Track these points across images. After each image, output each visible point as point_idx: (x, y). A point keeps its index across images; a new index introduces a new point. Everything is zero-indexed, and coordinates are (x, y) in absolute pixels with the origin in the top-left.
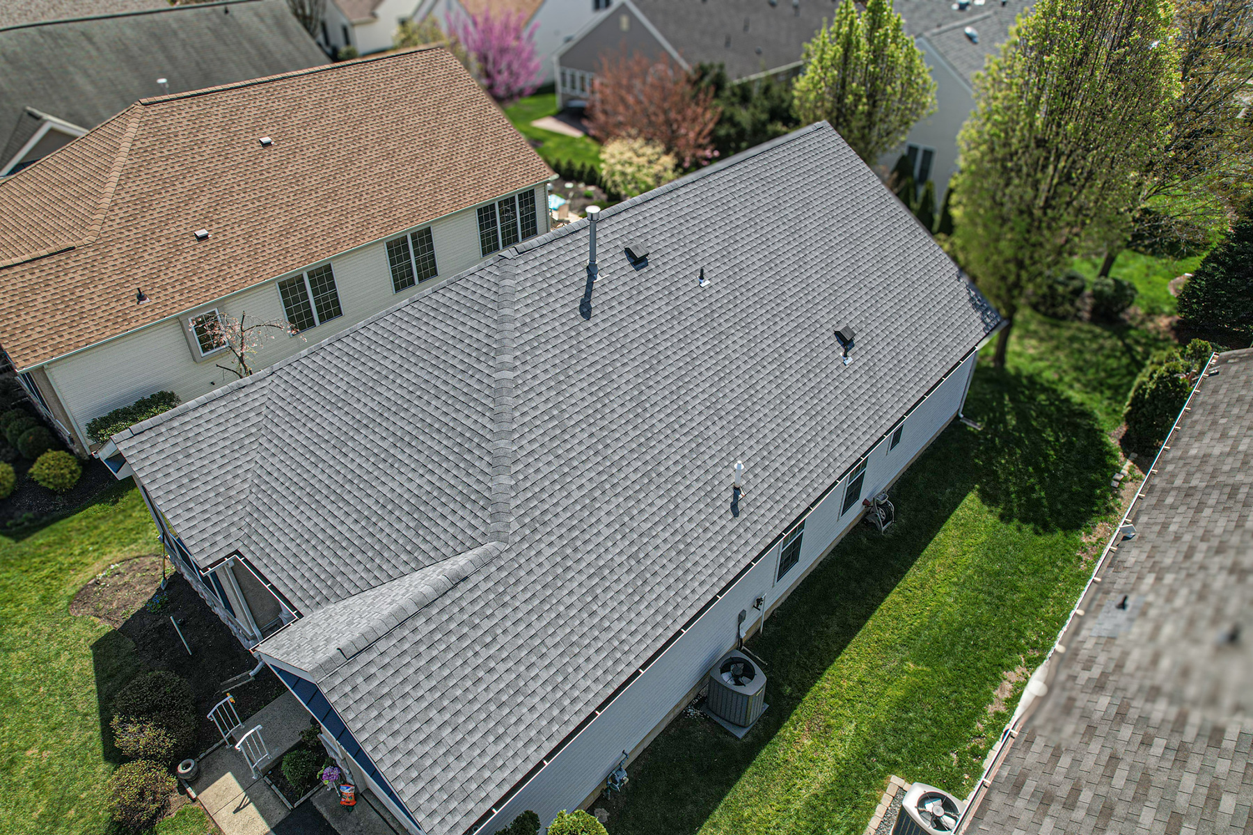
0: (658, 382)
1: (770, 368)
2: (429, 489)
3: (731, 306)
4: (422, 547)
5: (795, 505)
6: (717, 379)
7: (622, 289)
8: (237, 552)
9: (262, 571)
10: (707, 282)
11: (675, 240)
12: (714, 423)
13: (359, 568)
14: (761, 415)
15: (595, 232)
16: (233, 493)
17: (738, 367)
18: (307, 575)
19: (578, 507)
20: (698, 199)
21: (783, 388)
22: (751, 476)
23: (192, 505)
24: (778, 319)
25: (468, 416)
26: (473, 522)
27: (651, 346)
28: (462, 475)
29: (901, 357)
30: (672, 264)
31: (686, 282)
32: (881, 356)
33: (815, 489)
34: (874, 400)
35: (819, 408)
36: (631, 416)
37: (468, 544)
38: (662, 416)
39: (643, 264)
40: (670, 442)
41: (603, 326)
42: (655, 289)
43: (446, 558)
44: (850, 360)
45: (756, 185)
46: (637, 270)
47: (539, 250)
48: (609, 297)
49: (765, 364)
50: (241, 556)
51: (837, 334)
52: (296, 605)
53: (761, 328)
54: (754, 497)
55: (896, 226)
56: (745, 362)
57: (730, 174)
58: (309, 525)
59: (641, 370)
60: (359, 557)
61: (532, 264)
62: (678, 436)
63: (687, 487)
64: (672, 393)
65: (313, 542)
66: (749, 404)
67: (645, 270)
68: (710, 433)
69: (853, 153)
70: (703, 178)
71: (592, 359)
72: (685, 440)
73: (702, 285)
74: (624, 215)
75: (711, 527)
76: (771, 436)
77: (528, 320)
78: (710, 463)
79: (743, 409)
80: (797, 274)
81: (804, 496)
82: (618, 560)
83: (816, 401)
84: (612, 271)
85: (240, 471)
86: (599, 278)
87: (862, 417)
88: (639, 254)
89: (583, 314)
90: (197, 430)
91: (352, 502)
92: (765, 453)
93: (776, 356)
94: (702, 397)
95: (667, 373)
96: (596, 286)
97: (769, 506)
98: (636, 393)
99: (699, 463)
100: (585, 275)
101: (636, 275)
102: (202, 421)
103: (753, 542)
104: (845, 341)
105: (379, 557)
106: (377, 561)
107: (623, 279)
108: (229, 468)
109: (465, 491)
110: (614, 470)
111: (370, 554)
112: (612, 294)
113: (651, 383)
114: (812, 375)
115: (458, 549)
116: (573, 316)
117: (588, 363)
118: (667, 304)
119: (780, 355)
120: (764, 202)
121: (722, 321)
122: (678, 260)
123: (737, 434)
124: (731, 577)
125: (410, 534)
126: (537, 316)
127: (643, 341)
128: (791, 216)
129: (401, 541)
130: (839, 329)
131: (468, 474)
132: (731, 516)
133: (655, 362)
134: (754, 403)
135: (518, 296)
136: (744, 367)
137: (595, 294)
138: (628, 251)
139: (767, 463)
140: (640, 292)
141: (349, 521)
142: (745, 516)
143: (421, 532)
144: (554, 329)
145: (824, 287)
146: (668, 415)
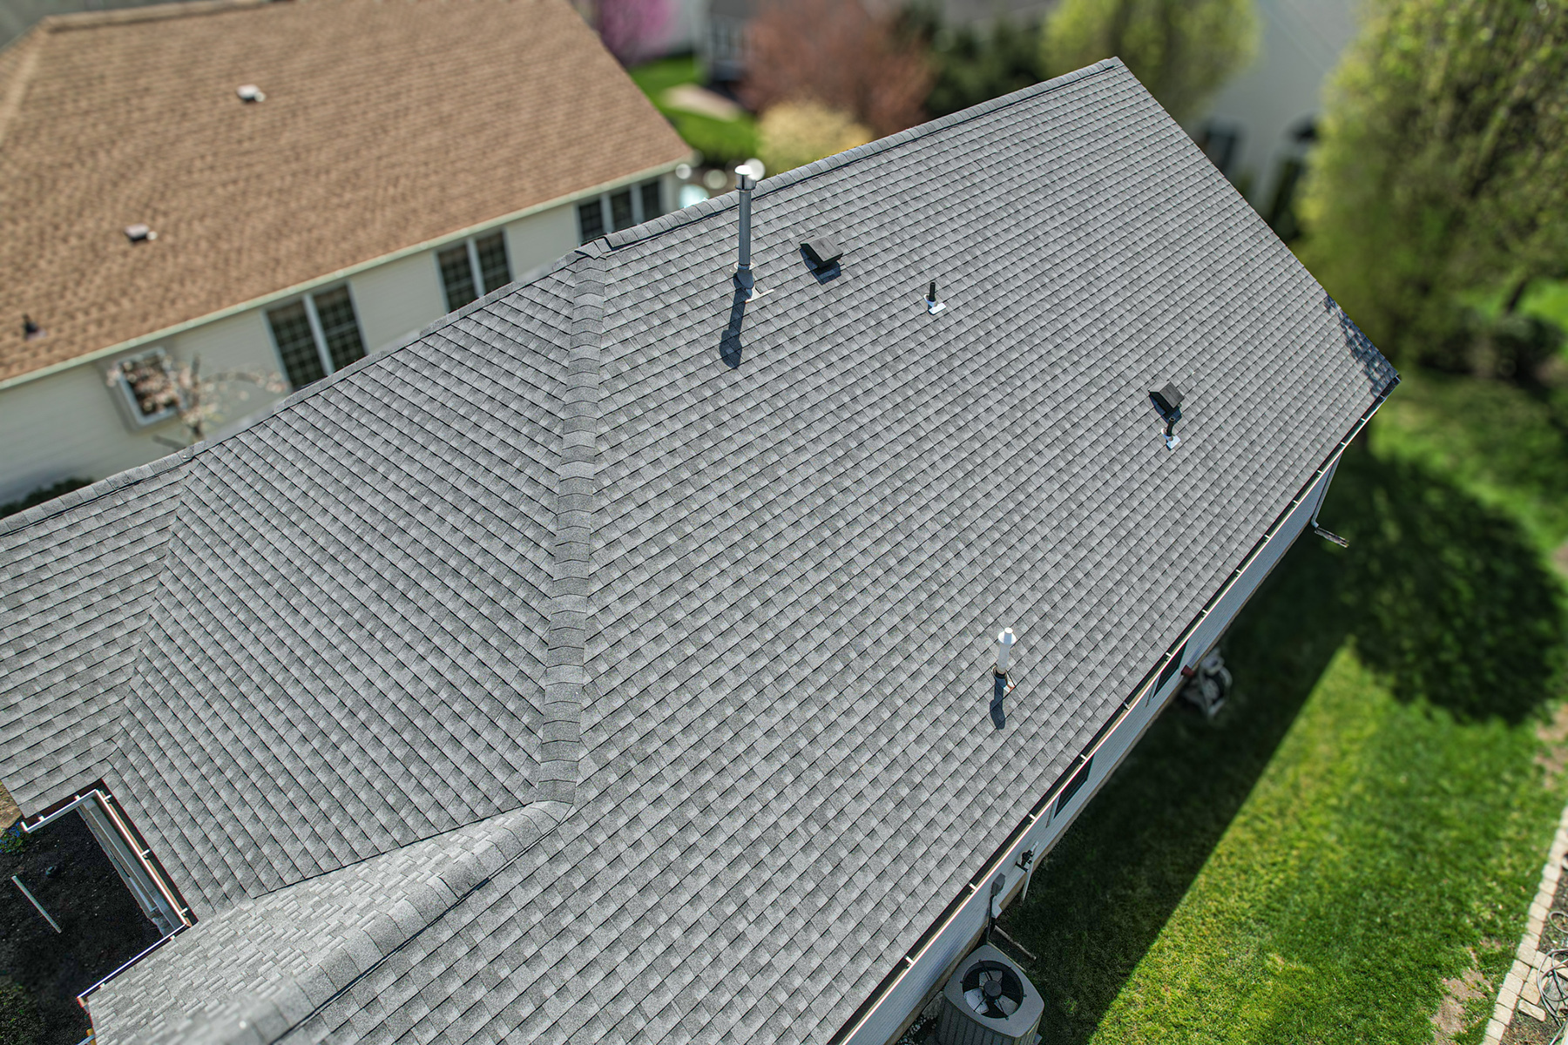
0: (859, 481)
1: (1049, 455)
2: (433, 685)
3: (981, 348)
4: (415, 800)
5: (1099, 702)
6: (960, 475)
7: (795, 315)
8: (100, 784)
9: (138, 823)
10: (941, 306)
11: (885, 234)
12: (957, 555)
13: (303, 832)
14: (1038, 538)
15: (749, 216)
16: (101, 673)
17: (996, 453)
18: (213, 837)
19: (712, 724)
20: (922, 168)
21: (1072, 490)
22: (1024, 651)
23: (16, 698)
24: (1058, 371)
25: (509, 547)
26: (508, 756)
27: (847, 415)
28: (492, 660)
29: (1254, 437)
30: (881, 273)
31: (906, 305)
32: (1223, 435)
33: (1132, 671)
34: (1217, 510)
35: (1132, 525)
36: (812, 544)
37: (497, 802)
38: (867, 543)
39: (832, 272)
40: (881, 591)
41: (761, 379)
42: (853, 316)
43: (456, 827)
44: (1175, 442)
45: (1015, 151)
46: (822, 282)
47: (649, 244)
48: (773, 329)
50: (107, 792)
51: (1154, 396)
52: (187, 896)
53: (1032, 386)
54: (1029, 689)
55: (1232, 224)
56: (1008, 445)
57: (973, 131)
58: (225, 739)
59: (829, 460)
60: (303, 809)
61: (636, 268)
62: (895, 580)
63: (913, 676)
64: (883, 500)
65: (229, 774)
66: (1017, 519)
67: (836, 283)
68: (952, 573)
69: (1160, 109)
70: (931, 134)
71: (741, 440)
72: (907, 586)
73: (933, 311)
74: (800, 190)
75: (957, 751)
76: (1055, 577)
77: (625, 368)
78: (953, 629)
79: (1006, 528)
80: (1086, 296)
81: (1115, 684)
82: (787, 826)
83: (1125, 513)
84: (777, 283)
85: (118, 634)
86: (755, 295)
87: (1200, 539)
88: (825, 256)
89: (725, 358)
90: (39, 561)
91: (299, 701)
92: (1047, 608)
93: (1059, 433)
94: (937, 507)
95: (874, 465)
96: (748, 309)
97: (1056, 705)
98: (820, 501)
99: (933, 629)
100: (731, 289)
101: (819, 291)
102: (50, 544)
103: (1031, 775)
104: (1166, 407)
105: (339, 812)
106: (335, 820)
107: (798, 299)
108: (99, 628)
109: (496, 694)
110: (781, 648)
111: (323, 805)
112: (778, 324)
113: (847, 483)
114: (1117, 468)
115: (480, 811)
116: (708, 362)
117: (735, 447)
118: (874, 342)
119: (1065, 432)
120: (1030, 177)
121: (967, 372)
122: (892, 268)
123: (997, 573)
124: (994, 847)
125: (395, 771)
126: (641, 360)
127: (833, 407)
128: (1072, 202)
129: (378, 785)
130: (1158, 387)
131: (504, 660)
132: (990, 728)
133: (853, 444)
134: (1025, 518)
135: (608, 324)
136: (1007, 454)
137: (747, 323)
138: (806, 250)
139: (1050, 625)
140: (827, 322)
141: (292, 738)
142: (1015, 726)
143: (414, 770)
144: (672, 384)
145: (1130, 318)
146: (877, 542)
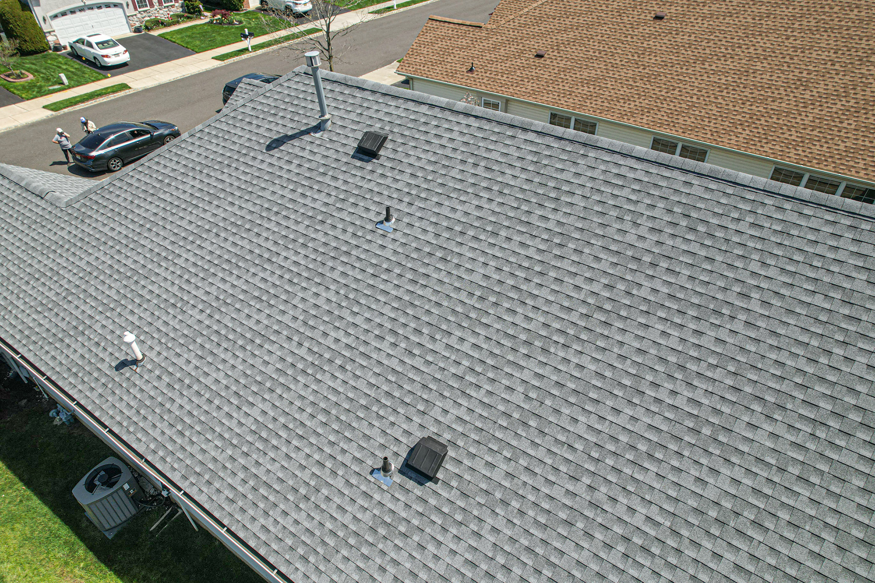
5: (139, 435)
7: (318, 158)
10: (388, 229)
11: (429, 168)
12: (202, 311)
22: (157, 372)
30: (388, 182)
31: (372, 208)
33: (163, 459)
38: (192, 259)
40: (169, 278)
46: (353, 157)
48: (300, 154)
49: (306, 344)
54: (137, 383)
61: (300, 86)
62: (177, 282)
67: (359, 163)
73: (380, 226)
75: (101, 348)
76: (208, 381)
78: (159, 324)
81: (152, 446)
84: (334, 139)
86: (318, 135)
89: (268, 146)
92: (187, 381)
96: (307, 138)
97: (132, 404)
99: (156, 313)
101: (345, 159)
103: (94, 396)
107: (331, 153)
112: (305, 154)
114: (322, 418)
116: (262, 141)
118: (327, 204)
122: (400, 185)
123: (199, 340)
124: (60, 384)
126: (248, 120)
132: (114, 364)
134: (243, 348)
136: (286, 319)
137: (296, 142)
139: (177, 387)
140: (324, 174)
142: (117, 379)
144: (241, 137)
